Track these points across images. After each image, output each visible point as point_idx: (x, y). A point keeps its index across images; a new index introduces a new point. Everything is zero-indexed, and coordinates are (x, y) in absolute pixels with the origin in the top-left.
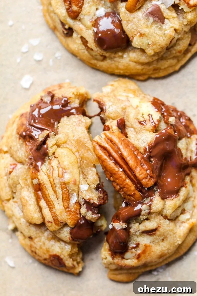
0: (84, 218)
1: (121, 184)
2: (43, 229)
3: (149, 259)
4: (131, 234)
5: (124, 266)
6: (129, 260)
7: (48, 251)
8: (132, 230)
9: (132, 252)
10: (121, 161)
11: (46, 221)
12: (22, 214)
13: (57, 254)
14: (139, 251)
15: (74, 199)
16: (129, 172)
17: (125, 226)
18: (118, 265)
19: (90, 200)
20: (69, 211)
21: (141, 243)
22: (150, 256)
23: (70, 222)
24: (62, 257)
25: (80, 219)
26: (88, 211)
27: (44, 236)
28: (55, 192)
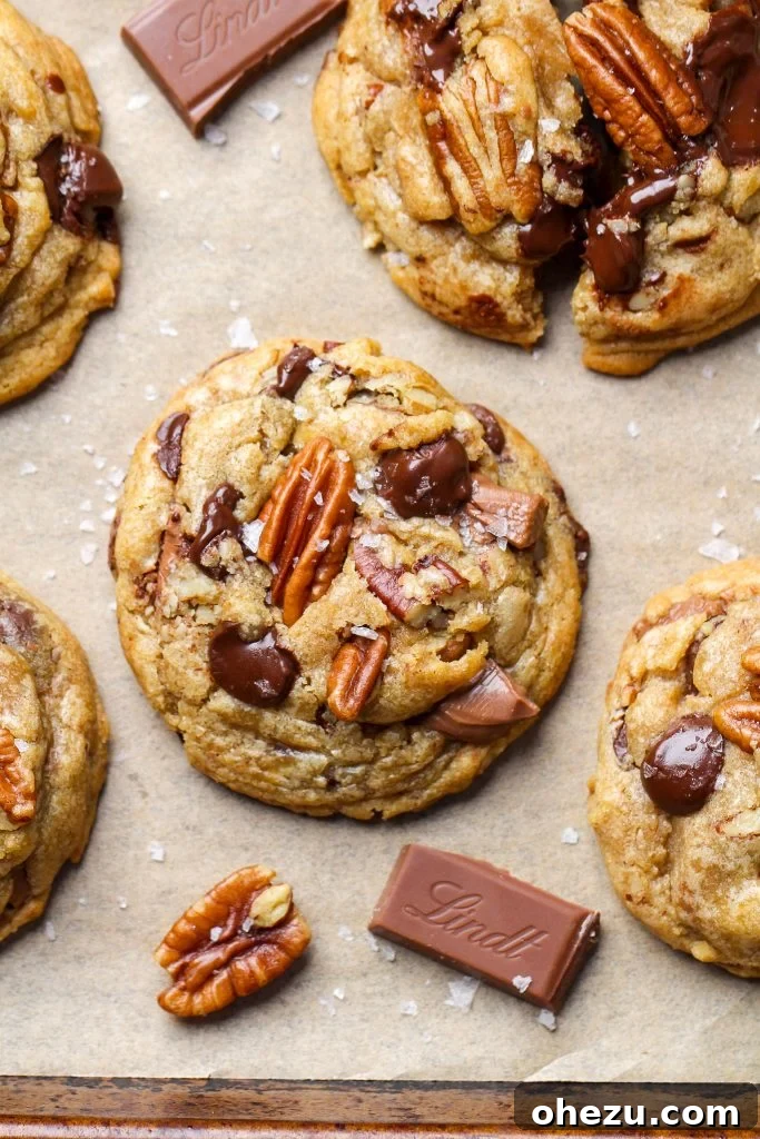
0: (551, 198)
1: (632, 126)
2: (450, 235)
3: (686, 314)
4: (648, 249)
5: (626, 327)
6: (640, 314)
7: (464, 288)
8: (650, 239)
9: (648, 294)
10: (631, 73)
11: (462, 209)
12: (399, 202)
13: (488, 293)
14: (665, 293)
15: (527, 154)
16: (649, 99)
17: (635, 226)
18: (614, 324)
19: (564, 152)
20: (515, 183)
21: (669, 272)
22: (689, 305)
23: (517, 210)
24: (499, 299)
25: (541, 202)
26: (560, 182)
27: (455, 251)
28: (481, 137)
